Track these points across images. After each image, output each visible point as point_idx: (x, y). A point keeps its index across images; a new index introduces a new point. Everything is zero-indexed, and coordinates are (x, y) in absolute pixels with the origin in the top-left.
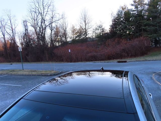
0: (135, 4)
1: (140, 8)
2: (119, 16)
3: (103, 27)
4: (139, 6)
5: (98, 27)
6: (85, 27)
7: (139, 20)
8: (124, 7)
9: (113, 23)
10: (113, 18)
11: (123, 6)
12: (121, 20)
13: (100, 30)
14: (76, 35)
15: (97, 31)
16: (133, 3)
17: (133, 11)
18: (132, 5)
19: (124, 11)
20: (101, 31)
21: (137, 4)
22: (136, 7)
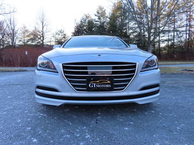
0: (97, 15)
1: (102, 20)
2: (82, 23)
3: (65, 33)
4: (101, 18)
5: (59, 31)
6: (42, 30)
7: (102, 31)
8: (88, 16)
9: (75, 31)
10: (76, 25)
11: (87, 14)
12: (84, 28)
13: (61, 35)
15: (57, 36)
16: (96, 14)
17: (96, 21)
18: (96, 15)
19: (88, 20)
20: (63, 36)
21: (100, 15)
22: (99, 18)
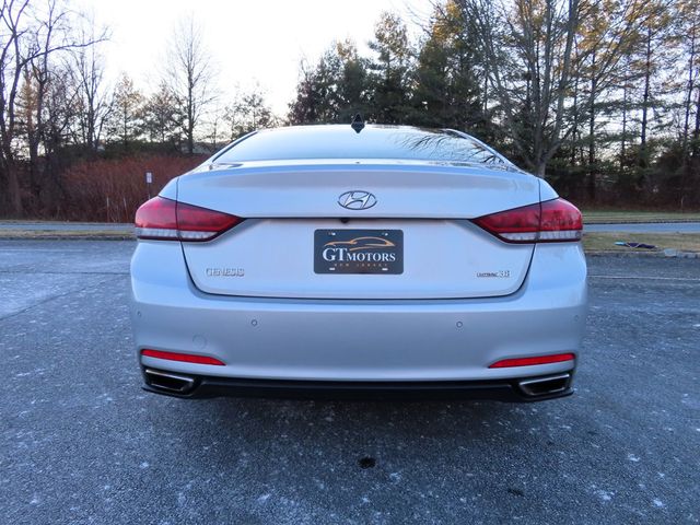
0: (379, 44)
1: (395, 64)
2: (323, 72)
3: (265, 105)
4: (392, 56)
5: (245, 100)
7: (393, 102)
8: (346, 47)
9: (300, 97)
10: (303, 78)
11: (343, 42)
12: (331, 90)
13: (251, 113)
14: (141, 122)
15: (239, 117)
16: (375, 41)
17: (374, 67)
18: (372, 46)
19: (346, 61)
20: (258, 118)
21: (386, 45)
22: (385, 57)
